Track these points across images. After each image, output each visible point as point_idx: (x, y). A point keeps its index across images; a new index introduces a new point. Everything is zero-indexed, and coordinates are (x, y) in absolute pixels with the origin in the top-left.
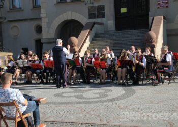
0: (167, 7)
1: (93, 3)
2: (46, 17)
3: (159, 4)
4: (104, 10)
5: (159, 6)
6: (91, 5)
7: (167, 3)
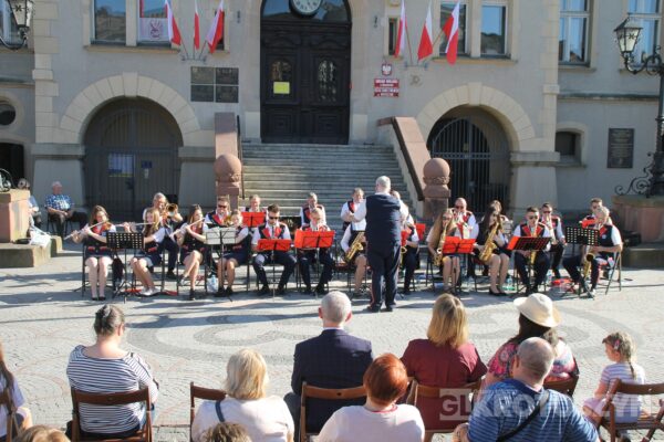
0: (396, 95)
1: (204, 60)
2: (52, 81)
3: (377, 85)
4: (237, 82)
5: (377, 90)
6: (201, 64)
7: (396, 85)
